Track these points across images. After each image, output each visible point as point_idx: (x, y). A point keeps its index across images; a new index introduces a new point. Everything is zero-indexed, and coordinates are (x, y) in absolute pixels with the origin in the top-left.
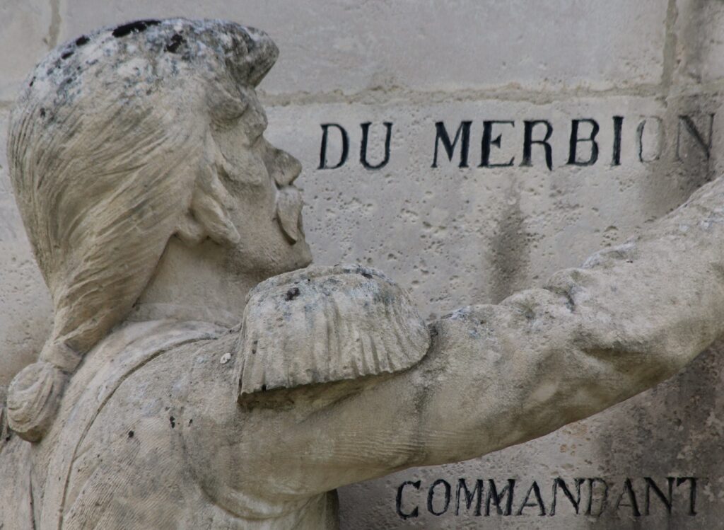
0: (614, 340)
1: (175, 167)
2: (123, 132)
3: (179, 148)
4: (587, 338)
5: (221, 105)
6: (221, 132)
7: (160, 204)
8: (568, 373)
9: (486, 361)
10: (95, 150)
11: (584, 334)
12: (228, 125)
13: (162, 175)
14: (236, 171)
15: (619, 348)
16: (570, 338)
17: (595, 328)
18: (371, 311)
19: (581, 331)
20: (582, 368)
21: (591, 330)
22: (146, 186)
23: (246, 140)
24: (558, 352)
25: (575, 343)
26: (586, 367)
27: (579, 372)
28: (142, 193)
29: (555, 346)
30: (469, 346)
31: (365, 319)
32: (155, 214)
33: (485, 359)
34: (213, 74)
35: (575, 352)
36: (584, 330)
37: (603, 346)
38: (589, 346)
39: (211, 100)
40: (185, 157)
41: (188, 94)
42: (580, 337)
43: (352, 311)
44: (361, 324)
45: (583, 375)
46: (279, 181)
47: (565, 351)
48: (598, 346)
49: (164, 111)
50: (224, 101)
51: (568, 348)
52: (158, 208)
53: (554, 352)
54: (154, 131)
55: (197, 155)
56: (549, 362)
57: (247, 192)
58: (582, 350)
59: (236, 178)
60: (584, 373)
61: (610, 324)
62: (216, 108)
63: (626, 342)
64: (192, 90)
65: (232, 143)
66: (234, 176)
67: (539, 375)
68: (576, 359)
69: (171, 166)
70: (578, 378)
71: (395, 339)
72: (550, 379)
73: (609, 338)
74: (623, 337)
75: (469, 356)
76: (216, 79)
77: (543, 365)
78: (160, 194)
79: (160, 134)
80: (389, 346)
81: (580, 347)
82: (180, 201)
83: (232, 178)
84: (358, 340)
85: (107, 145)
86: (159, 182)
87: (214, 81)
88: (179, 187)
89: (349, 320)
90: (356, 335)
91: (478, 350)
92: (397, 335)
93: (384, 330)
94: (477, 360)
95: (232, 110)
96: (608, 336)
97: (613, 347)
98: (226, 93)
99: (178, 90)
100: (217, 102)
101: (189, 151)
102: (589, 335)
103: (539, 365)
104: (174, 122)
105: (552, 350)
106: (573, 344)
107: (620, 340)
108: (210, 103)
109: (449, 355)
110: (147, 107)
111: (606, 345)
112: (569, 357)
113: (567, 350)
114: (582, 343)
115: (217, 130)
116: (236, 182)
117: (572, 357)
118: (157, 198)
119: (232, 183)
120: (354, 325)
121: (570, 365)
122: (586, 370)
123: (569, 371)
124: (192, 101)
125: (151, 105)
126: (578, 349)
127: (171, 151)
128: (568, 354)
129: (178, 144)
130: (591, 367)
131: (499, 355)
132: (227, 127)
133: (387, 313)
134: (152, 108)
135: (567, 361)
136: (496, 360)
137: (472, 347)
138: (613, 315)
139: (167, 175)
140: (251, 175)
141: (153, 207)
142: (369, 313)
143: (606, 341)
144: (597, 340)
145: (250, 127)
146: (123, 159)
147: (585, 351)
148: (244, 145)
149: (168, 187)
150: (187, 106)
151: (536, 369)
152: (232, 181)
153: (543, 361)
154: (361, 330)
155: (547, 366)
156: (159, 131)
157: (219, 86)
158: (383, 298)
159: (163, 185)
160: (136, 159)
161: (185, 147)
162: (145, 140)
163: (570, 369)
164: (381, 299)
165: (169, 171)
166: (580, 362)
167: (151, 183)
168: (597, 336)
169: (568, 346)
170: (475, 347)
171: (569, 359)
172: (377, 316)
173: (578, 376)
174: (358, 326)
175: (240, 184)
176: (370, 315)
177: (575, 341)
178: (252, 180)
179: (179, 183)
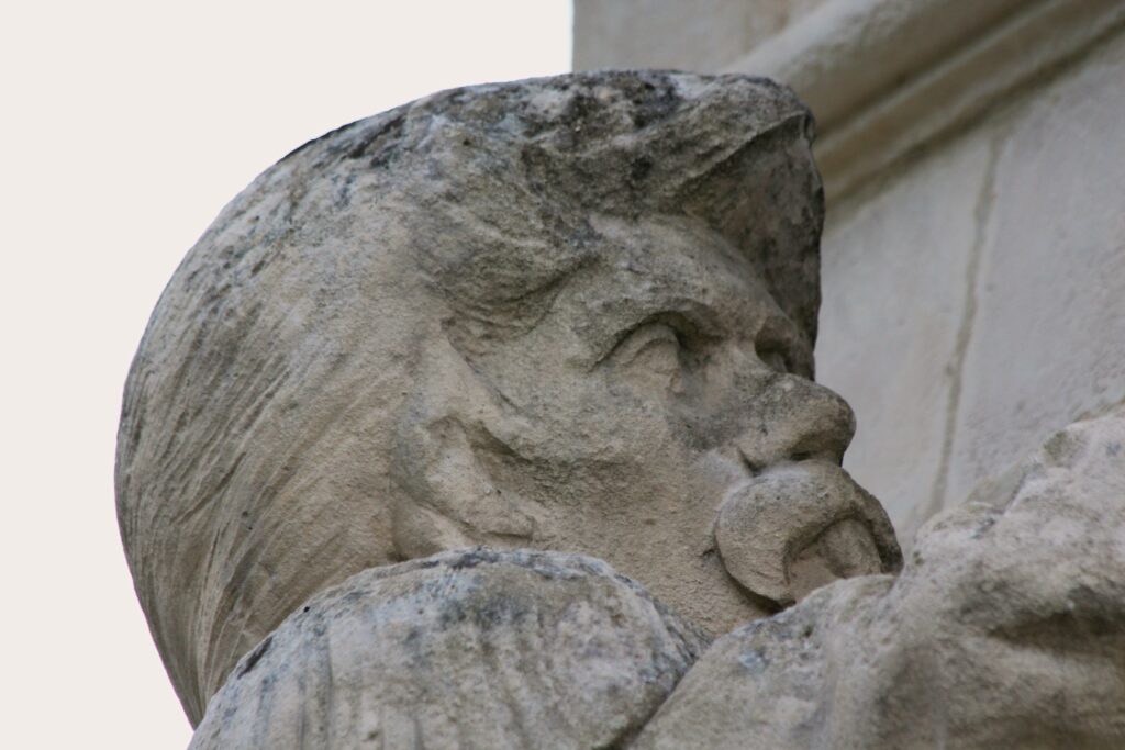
0: (1068, 586)
1: (307, 445)
2: (206, 388)
3: (316, 390)
4: (997, 595)
5: (466, 262)
6: (501, 341)
7: (282, 553)
8: (960, 709)
9: (766, 730)
10: (164, 456)
11: (987, 587)
12: (519, 317)
13: (276, 473)
14: (538, 435)
15: (1096, 606)
16: (949, 605)
17: (1020, 563)
18: (423, 652)
19: (979, 579)
20: (997, 685)
21: (1006, 571)
22: (245, 514)
23: (578, 349)
24: (921, 653)
25: (967, 618)
26: (1008, 683)
27: (993, 700)
28: (240, 536)
29: (912, 636)
30: (720, 697)
31: (406, 675)
32: (275, 586)
33: (764, 723)
34: (441, 186)
35: (970, 643)
36: (987, 573)
37: (1042, 608)
38: (1007, 617)
39: (429, 253)
40: (338, 412)
41: (355, 249)
42: (979, 598)
43: (367, 659)
44: (389, 691)
45: (1005, 708)
46: (751, 453)
47: (939, 646)
48: (1030, 613)
49: (285, 305)
50: (476, 252)
51: (946, 636)
52: (280, 567)
53: (912, 656)
54: (263, 362)
55: (382, 404)
56: (906, 689)
57: (584, 485)
58: (992, 634)
59: (538, 452)
60: (1009, 699)
61: (1075, 545)
62: (451, 273)
63: (1112, 585)
64: (367, 237)
65: (536, 363)
66: (531, 448)
67: (889, 733)
68: (972, 665)
69: (295, 445)
70: (993, 719)
71: (506, 716)
72: (923, 738)
73: (1054, 583)
74: (1103, 573)
75: (714, 724)
76: (450, 197)
77: (892, 700)
78: (276, 525)
79: (274, 366)
80: (473, 738)
81: (984, 628)
82: (342, 534)
83: (526, 455)
84: (373, 736)
85: (182, 436)
86: (272, 493)
87: (442, 202)
88: (327, 498)
89: (356, 686)
90: (369, 721)
91: (745, 702)
92: (513, 706)
93: (464, 697)
94: (739, 729)
95: (509, 273)
96: (1052, 576)
97: (1071, 605)
98: (480, 229)
99: (333, 243)
100: (453, 255)
101: (350, 396)
102: (1001, 586)
103: (882, 703)
104: (309, 328)
105: (905, 650)
106: (960, 621)
107: (1090, 581)
108: (429, 262)
109: (657, 733)
110: (250, 306)
111: (1048, 604)
112: (952, 661)
113: (945, 642)
114: (983, 615)
115: (487, 337)
116: (541, 464)
117: (961, 660)
118: (272, 539)
119: (532, 468)
120: (366, 699)
121: (959, 683)
122: (1012, 691)
123: (960, 702)
124: (366, 263)
125: (258, 298)
126: (978, 634)
127: (294, 406)
128: (948, 654)
129: (308, 384)
130: (1029, 680)
131: (811, 706)
132: (516, 323)
133: (488, 649)
134: (260, 305)
135: (948, 673)
136: (800, 720)
137: (728, 698)
138: (1096, 518)
139: (289, 472)
140: (585, 437)
141: (269, 567)
142: (417, 658)
143: (1046, 592)
144: (1023, 595)
145: (588, 313)
146: (210, 460)
147: (1000, 633)
148: (574, 363)
149: (293, 502)
150: (346, 280)
151: (876, 717)
152: (529, 462)
153: (889, 691)
154: (387, 708)
155: (905, 701)
156: (271, 361)
157: (456, 212)
158: (478, 612)
159: (280, 501)
160: (230, 450)
161: (331, 387)
162: (247, 395)
163: (961, 697)
164: (469, 614)
165: (293, 458)
166: (987, 669)
167: (254, 506)
168: (1021, 582)
169: (944, 628)
170: (736, 697)
171: (953, 669)
172: (446, 661)
173: (991, 711)
174: (378, 697)
175: (554, 466)
176: (422, 661)
177: (966, 610)
178: (588, 450)
179: (324, 484)
